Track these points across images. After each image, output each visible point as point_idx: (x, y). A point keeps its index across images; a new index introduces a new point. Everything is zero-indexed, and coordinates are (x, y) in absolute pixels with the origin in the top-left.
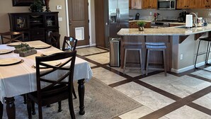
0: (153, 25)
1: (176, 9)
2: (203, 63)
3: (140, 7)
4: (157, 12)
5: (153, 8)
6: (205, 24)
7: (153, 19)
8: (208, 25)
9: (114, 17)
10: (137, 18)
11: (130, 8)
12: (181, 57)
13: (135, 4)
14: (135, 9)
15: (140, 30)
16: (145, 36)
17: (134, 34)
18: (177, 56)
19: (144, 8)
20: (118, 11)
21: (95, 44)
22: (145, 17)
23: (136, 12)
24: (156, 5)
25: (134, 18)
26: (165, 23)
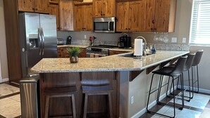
0: (88, 51)
1: (116, 32)
2: (154, 102)
3: (72, 29)
4: (93, 35)
5: (88, 30)
6: (153, 51)
7: (89, 44)
8: (157, 52)
9: (35, 41)
10: (69, 42)
11: (59, 29)
12: (132, 100)
13: (65, 24)
14: (66, 31)
15: (72, 62)
16: (81, 73)
17: (63, 70)
18: (126, 98)
19: (77, 30)
20: (41, 32)
21: (7, 79)
22: (78, 42)
23: (67, 34)
24: (91, 26)
25: (65, 42)
26: (103, 49)
